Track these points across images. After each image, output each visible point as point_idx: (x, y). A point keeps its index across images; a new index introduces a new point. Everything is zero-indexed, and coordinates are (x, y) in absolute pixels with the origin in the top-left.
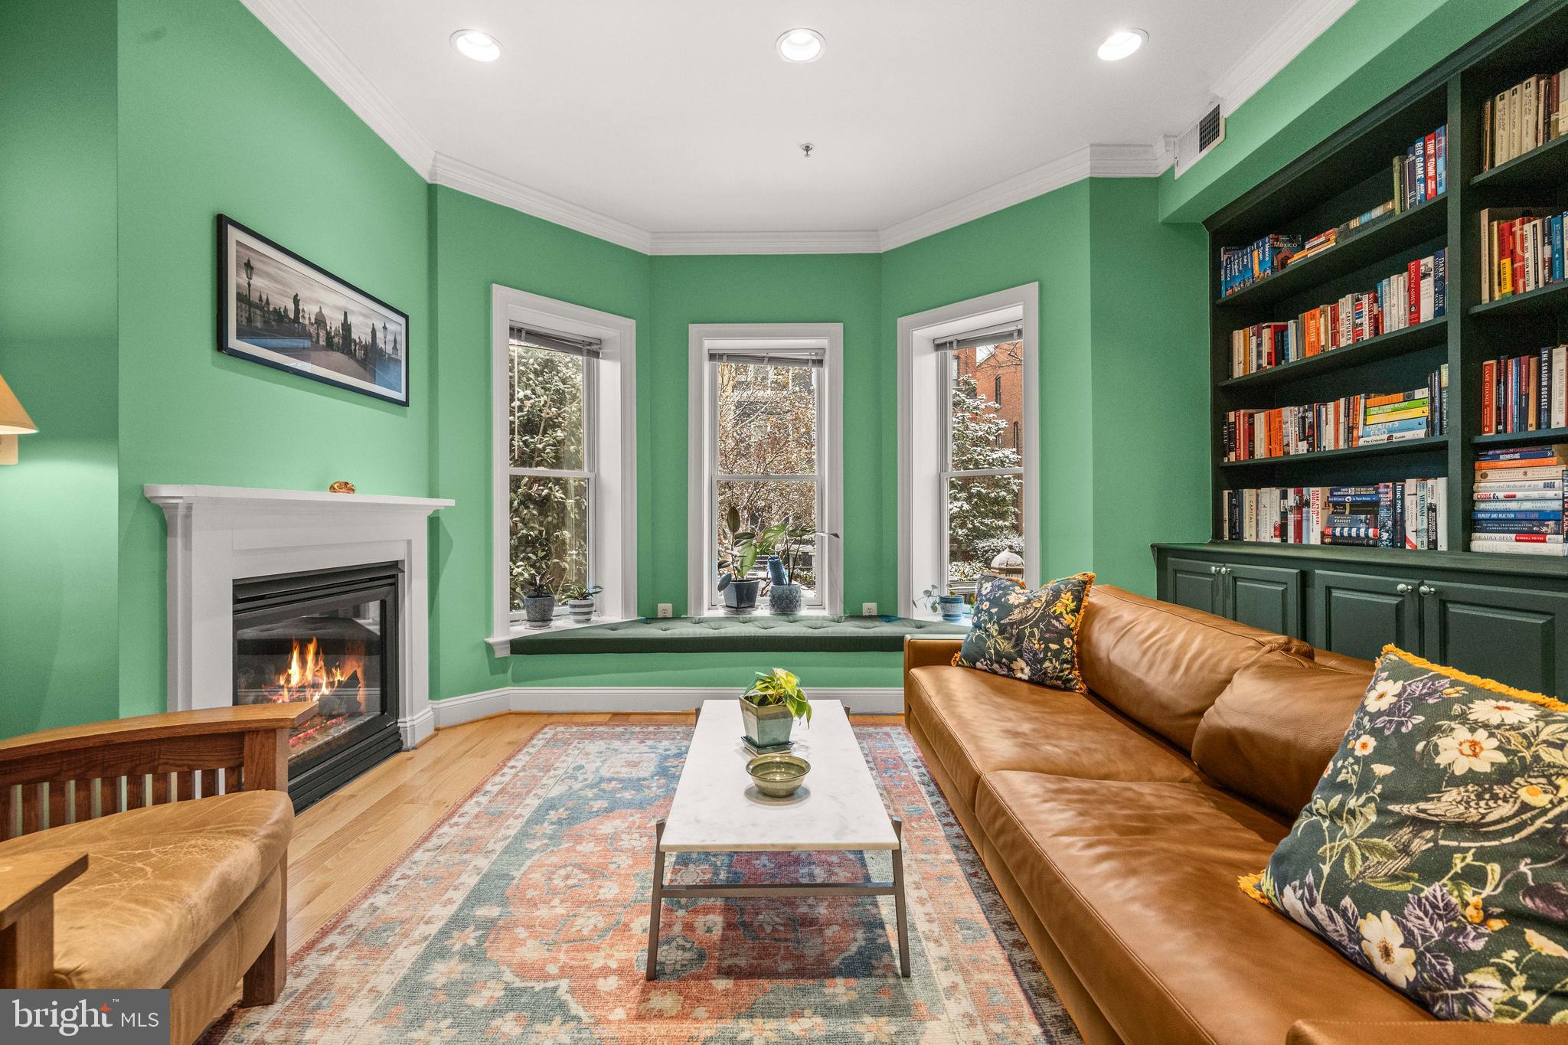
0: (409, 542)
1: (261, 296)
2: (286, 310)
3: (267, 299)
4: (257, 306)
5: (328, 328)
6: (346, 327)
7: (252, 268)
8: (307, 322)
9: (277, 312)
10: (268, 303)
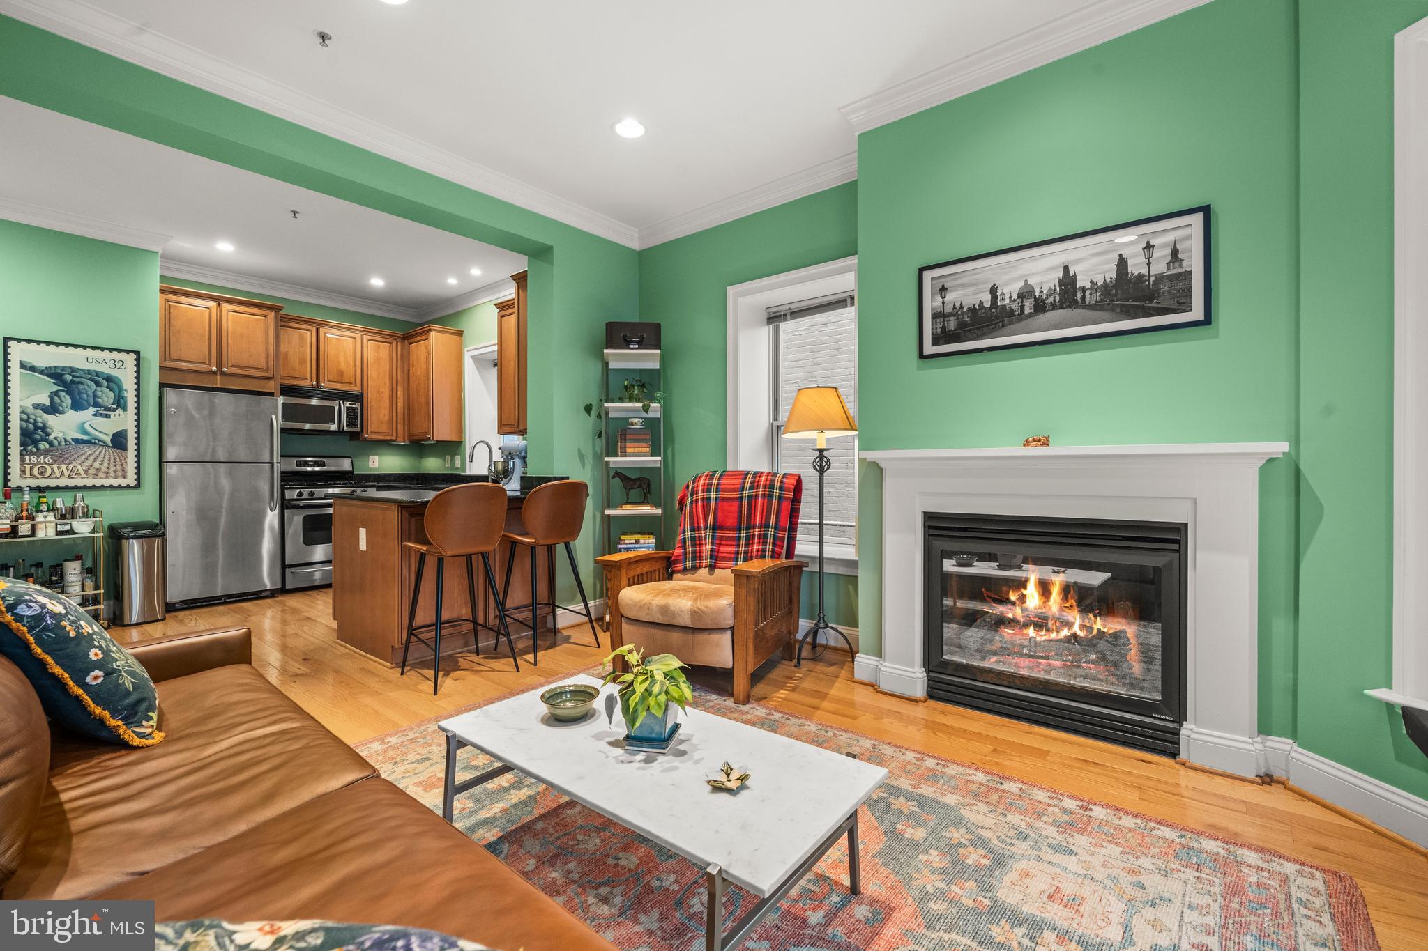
0: (1195, 501)
1: (954, 305)
2: (981, 303)
3: (961, 304)
4: (950, 315)
5: (1037, 294)
6: (1068, 282)
7: (947, 289)
8: (1007, 301)
9: (973, 310)
10: (961, 307)
